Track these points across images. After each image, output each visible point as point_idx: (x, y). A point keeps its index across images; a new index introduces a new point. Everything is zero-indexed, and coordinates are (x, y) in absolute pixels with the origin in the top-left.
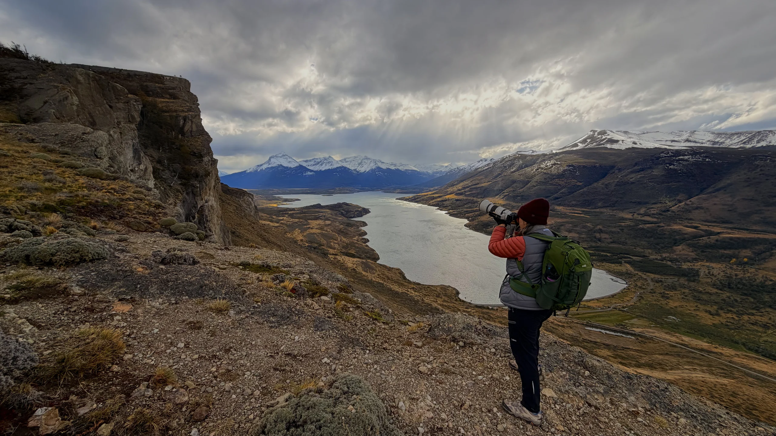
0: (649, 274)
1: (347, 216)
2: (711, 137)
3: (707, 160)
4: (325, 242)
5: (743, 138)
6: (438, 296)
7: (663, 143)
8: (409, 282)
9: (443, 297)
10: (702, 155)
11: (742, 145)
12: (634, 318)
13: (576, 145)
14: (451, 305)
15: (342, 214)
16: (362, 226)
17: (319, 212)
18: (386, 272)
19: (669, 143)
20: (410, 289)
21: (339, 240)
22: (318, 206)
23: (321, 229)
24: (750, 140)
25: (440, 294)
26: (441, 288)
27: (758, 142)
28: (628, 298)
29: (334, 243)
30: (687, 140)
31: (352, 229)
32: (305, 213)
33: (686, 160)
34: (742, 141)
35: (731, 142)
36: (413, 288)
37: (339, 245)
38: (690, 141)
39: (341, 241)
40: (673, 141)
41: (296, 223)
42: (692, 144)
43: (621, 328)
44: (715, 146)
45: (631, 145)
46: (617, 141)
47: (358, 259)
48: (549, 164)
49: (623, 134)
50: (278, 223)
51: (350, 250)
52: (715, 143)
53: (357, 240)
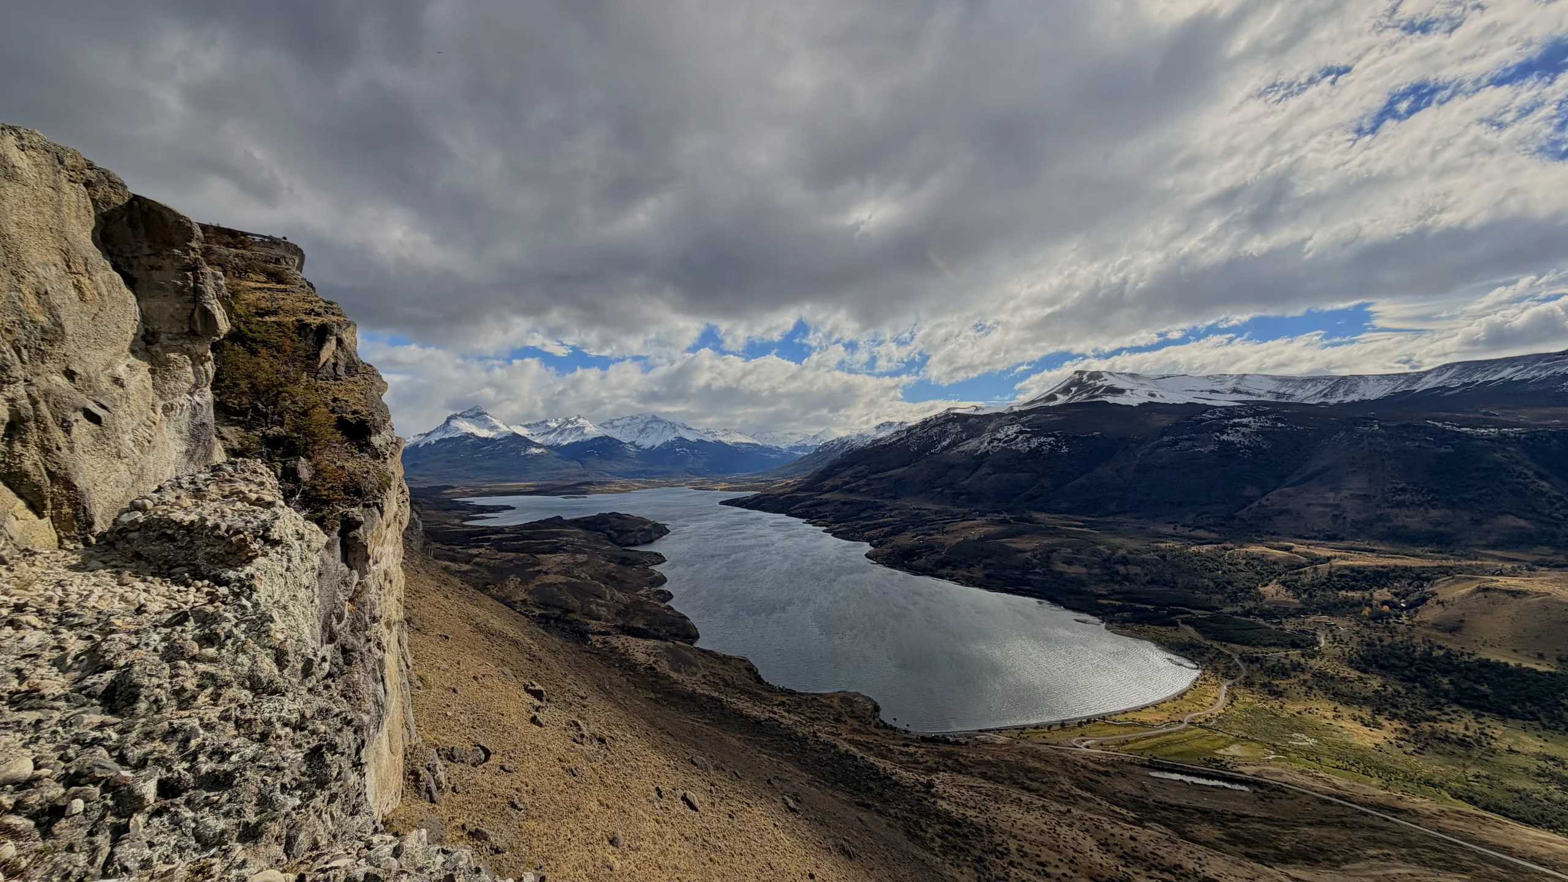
0: (1233, 645)
1: (620, 541)
2: (1273, 386)
3: (1279, 425)
4: (577, 604)
5: (1321, 387)
6: (838, 720)
7: (1198, 394)
8: (771, 689)
9: (849, 721)
10: (1270, 417)
11: (1322, 400)
12: (1232, 743)
13: (1052, 397)
14: (871, 738)
15: (610, 538)
16: (653, 564)
17: (558, 534)
18: (718, 668)
19: (1206, 395)
20: (778, 705)
21: (608, 597)
22: (558, 522)
23: (567, 573)
24: (1334, 389)
25: (840, 715)
26: (842, 699)
27: (1346, 394)
28: (1210, 700)
29: (598, 604)
30: (1235, 391)
31: (633, 571)
32: (525, 538)
33: (1246, 426)
34: (1321, 392)
35: (1304, 395)
36: (783, 703)
37: (609, 610)
38: (1240, 392)
39: (612, 599)
40: (1212, 391)
41: (510, 561)
42: (1245, 398)
43: (1217, 768)
44: (1280, 400)
45: (1146, 399)
46: (1122, 391)
47: (658, 643)
48: (1012, 430)
49: (1130, 379)
50: (467, 562)
51: (632, 619)
52: (1279, 395)
53: (647, 596)
